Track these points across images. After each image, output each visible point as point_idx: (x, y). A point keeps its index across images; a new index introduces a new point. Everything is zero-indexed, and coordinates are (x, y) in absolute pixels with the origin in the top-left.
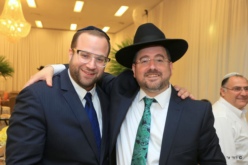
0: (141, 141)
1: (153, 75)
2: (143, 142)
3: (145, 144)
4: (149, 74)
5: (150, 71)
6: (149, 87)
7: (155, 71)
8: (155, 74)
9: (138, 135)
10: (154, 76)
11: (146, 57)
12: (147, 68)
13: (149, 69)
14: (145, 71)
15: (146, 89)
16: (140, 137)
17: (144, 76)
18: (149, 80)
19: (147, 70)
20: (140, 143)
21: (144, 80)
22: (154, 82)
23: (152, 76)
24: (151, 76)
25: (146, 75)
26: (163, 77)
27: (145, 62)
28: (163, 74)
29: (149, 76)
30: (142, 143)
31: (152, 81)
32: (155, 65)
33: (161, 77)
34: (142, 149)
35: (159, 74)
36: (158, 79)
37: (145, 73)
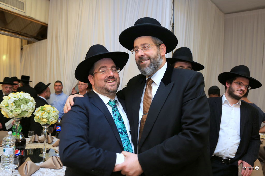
0: (123, 132)
1: (112, 80)
2: (125, 132)
4: (109, 80)
7: (113, 78)
13: (109, 76)
14: (105, 77)
15: (107, 92)
16: (121, 129)
17: (105, 82)
18: (110, 85)
19: (107, 77)
21: (105, 85)
24: (110, 82)
25: (106, 82)
27: (103, 71)
29: (109, 82)
31: (112, 86)
35: (115, 80)
37: (105, 80)
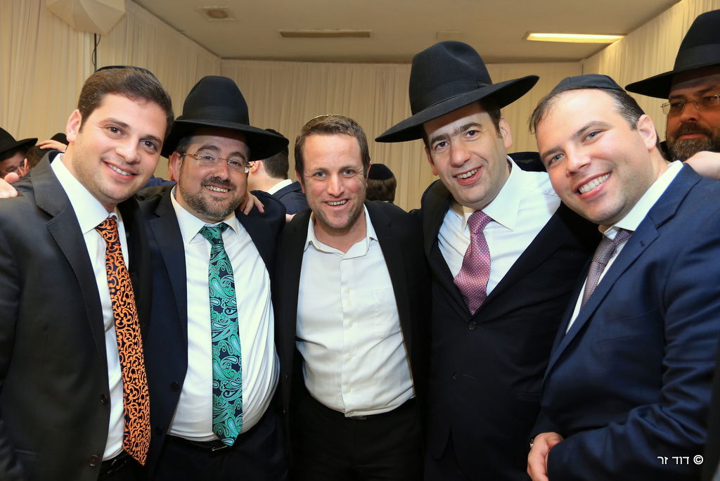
0: (225, 308)
2: (227, 308)
3: (232, 311)
5: (216, 180)
6: (209, 210)
7: (227, 183)
8: (225, 186)
9: (215, 297)
10: (222, 190)
11: (213, 149)
12: (211, 172)
13: (216, 175)
15: (200, 211)
16: (220, 299)
17: (202, 185)
18: (211, 196)
19: (211, 175)
20: (224, 310)
21: (200, 192)
22: (219, 203)
23: (218, 189)
25: (204, 184)
26: (236, 194)
27: (208, 158)
28: (238, 189)
30: (227, 311)
31: (216, 199)
32: (228, 171)
33: (234, 194)
34: (230, 321)
35: (231, 188)
36: (227, 198)
37: (205, 181)
